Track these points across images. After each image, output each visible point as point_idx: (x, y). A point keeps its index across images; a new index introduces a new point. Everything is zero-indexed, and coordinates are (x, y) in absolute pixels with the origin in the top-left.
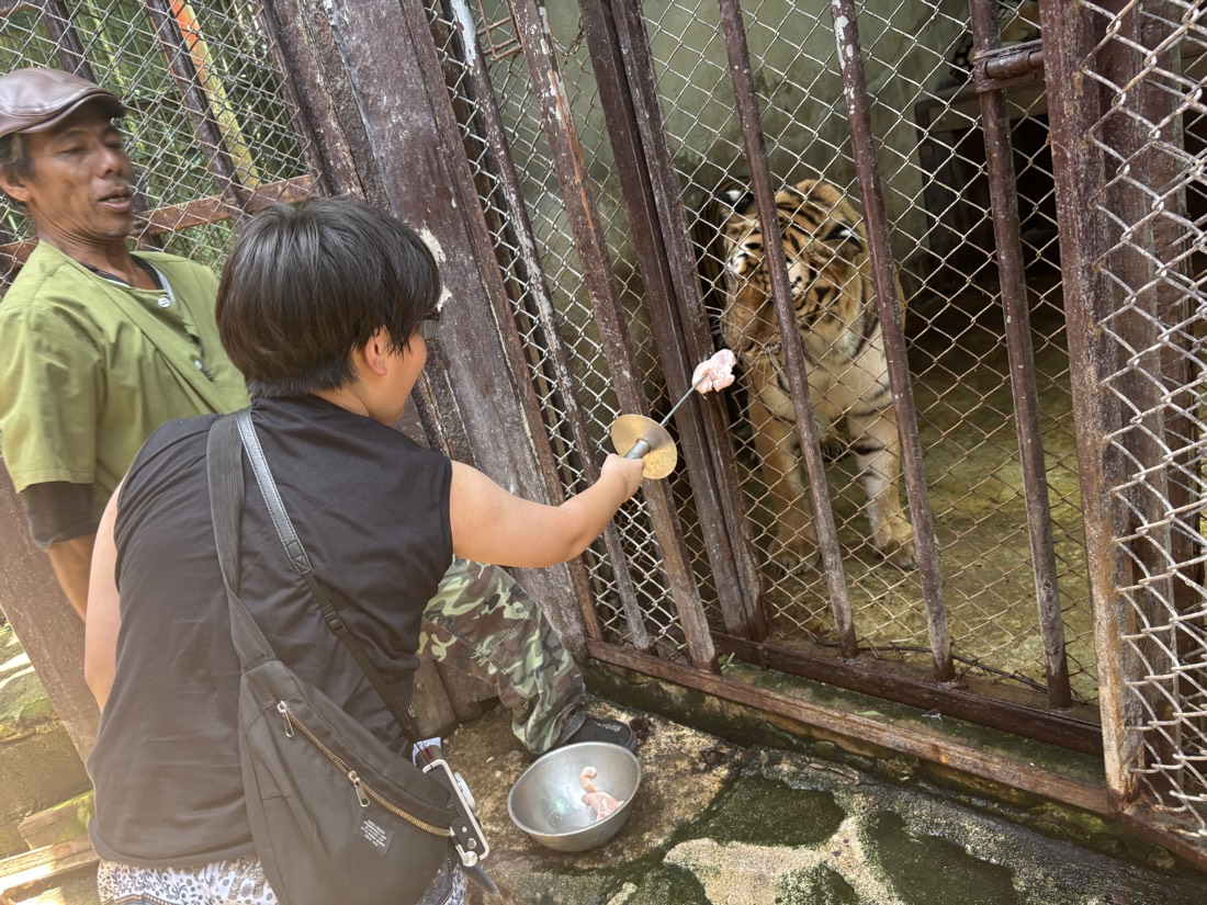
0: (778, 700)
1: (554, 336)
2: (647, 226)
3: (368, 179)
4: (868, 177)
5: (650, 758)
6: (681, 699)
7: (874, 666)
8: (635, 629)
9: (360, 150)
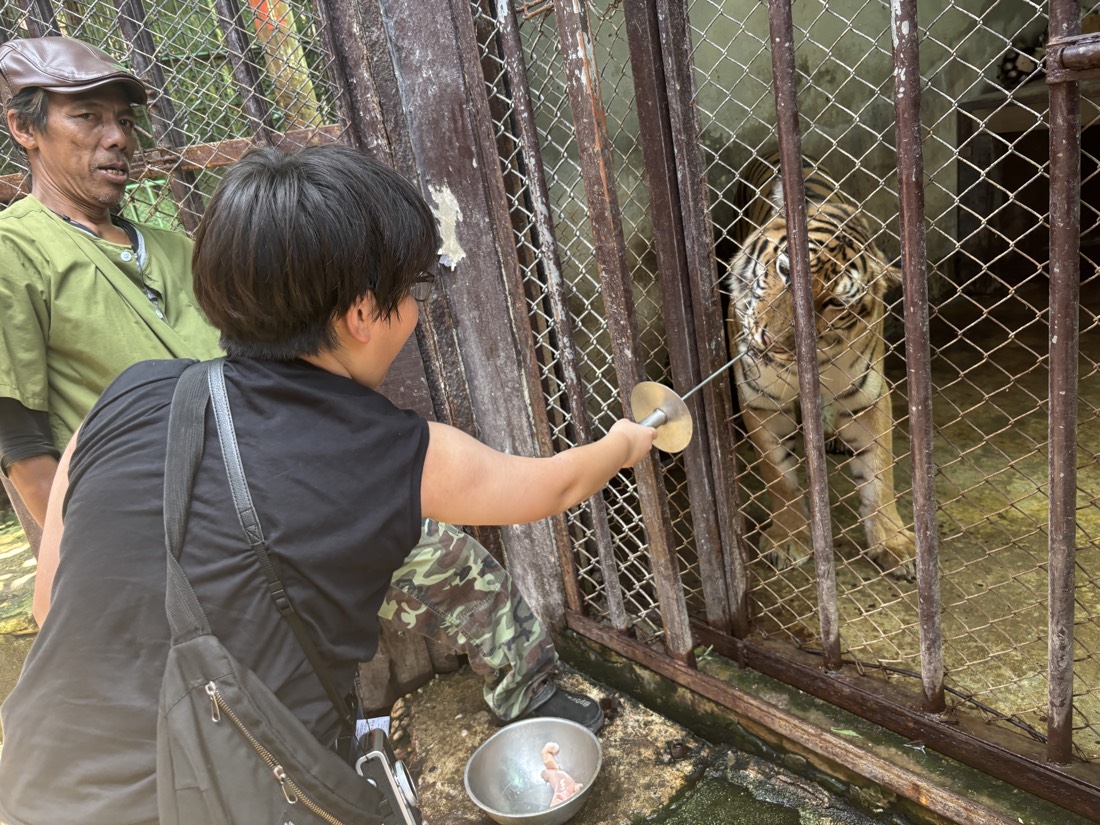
0: (752, 705)
1: (560, 307)
2: (667, 202)
3: (395, 133)
4: (910, 168)
5: (615, 741)
6: (653, 685)
7: (857, 683)
8: (614, 609)
9: (390, 103)
